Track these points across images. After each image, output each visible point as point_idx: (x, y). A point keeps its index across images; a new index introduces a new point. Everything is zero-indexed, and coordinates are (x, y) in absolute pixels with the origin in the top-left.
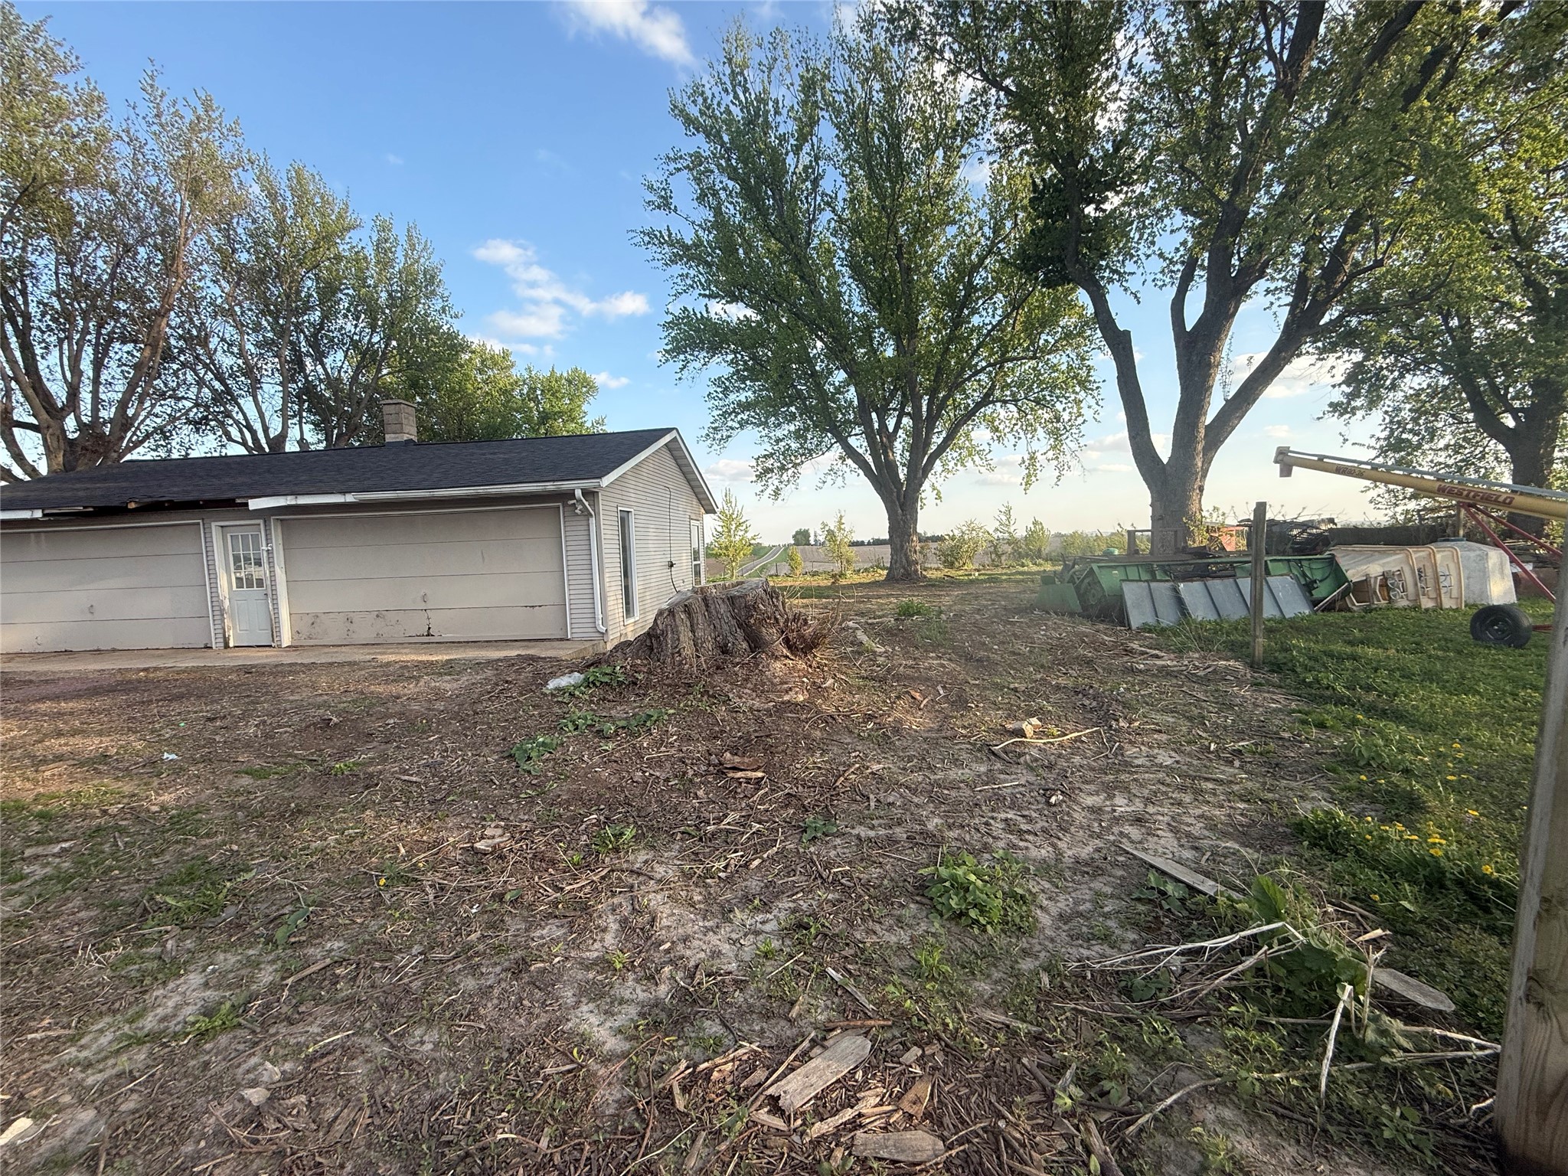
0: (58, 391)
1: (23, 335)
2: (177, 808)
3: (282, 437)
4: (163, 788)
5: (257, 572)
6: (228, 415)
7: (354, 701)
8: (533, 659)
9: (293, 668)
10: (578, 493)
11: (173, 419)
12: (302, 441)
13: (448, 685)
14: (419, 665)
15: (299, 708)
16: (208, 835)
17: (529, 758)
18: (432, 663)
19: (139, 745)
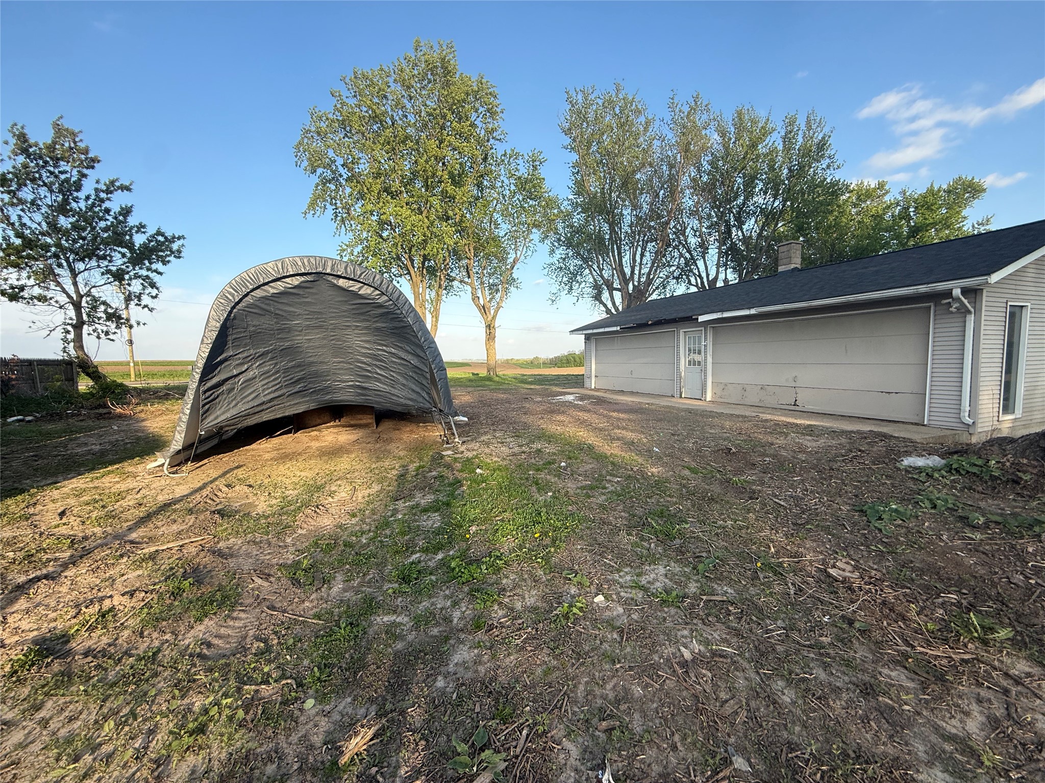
0: (628, 271)
1: (619, 249)
2: (658, 477)
3: (716, 278)
4: (653, 465)
5: (697, 358)
6: (691, 271)
7: (745, 441)
8: (884, 436)
9: (712, 415)
10: (957, 292)
11: (668, 277)
12: (726, 281)
13: (809, 443)
14: (787, 425)
15: (714, 438)
16: (670, 496)
17: (880, 518)
18: (797, 425)
19: (645, 440)
